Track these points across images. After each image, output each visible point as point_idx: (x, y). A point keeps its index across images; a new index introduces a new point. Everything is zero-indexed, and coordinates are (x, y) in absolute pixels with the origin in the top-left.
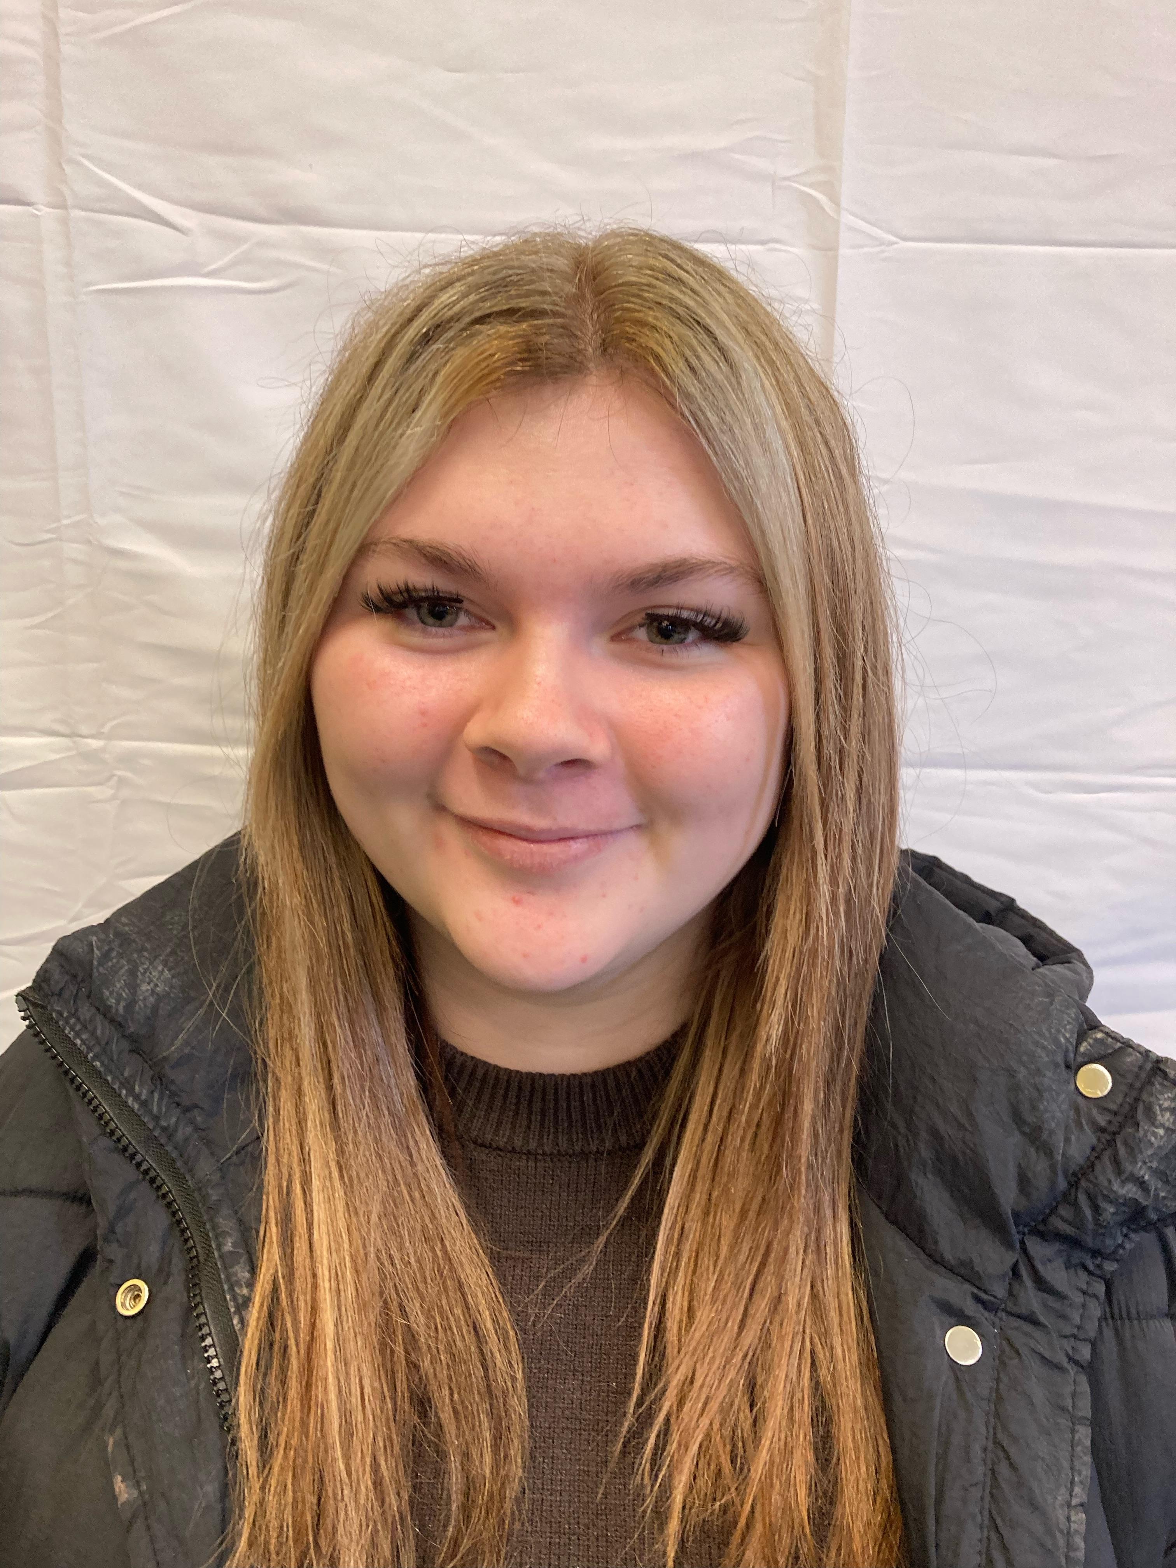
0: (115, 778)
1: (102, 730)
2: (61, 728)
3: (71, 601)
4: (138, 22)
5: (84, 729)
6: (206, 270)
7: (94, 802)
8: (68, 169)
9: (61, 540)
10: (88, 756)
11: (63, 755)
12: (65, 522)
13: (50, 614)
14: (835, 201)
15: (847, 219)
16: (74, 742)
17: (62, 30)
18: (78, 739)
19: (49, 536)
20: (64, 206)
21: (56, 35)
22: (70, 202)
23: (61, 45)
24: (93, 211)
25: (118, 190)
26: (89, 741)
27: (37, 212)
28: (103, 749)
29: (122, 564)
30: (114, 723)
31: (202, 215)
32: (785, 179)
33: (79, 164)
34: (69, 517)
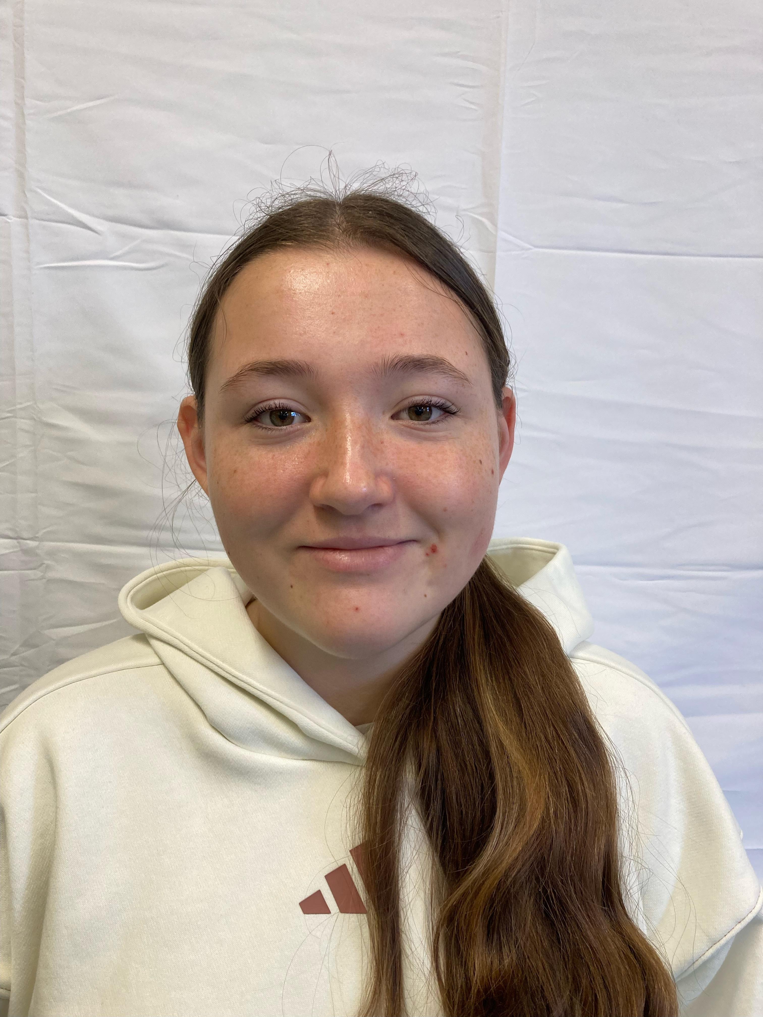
0: (44, 565)
1: (37, 535)
2: (10, 534)
3: (21, 455)
4: (75, 108)
5: (25, 535)
6: (112, 256)
7: (30, 580)
8: (28, 195)
9: (16, 417)
10: (26, 551)
11: (11, 550)
12: (19, 406)
13: (8, 463)
14: (495, 224)
15: (502, 234)
16: (18, 542)
17: (26, 112)
18: (20, 541)
19: (9, 415)
20: (26, 217)
21: (23, 114)
22: (29, 214)
23: (26, 120)
24: (43, 220)
25: (58, 207)
26: (28, 542)
27: (8, 220)
28: (37, 547)
29: (54, 433)
30: (44, 531)
31: (110, 223)
32: (464, 210)
33: (36, 192)
34: (21, 403)
